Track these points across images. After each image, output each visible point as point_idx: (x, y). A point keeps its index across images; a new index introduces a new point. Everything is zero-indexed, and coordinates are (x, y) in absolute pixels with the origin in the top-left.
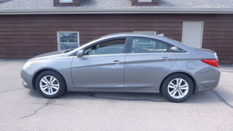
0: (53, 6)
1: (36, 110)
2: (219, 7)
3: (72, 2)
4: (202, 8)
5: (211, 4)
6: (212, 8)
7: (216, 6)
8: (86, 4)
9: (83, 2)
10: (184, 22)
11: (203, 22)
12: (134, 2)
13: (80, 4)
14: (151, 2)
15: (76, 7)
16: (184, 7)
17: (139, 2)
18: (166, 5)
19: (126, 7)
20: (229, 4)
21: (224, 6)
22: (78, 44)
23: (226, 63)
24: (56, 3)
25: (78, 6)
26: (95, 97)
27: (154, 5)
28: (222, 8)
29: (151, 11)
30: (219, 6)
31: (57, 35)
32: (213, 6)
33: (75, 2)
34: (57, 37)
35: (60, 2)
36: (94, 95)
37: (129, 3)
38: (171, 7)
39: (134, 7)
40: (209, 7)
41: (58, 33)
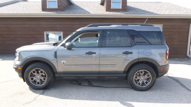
0: (41, 11)
1: (35, 97)
2: (174, 13)
3: (57, 8)
4: (161, 14)
5: (168, 10)
6: (170, 14)
7: (172, 12)
8: (68, 9)
9: (65, 8)
11: (162, 25)
12: (107, 9)
13: (64, 10)
14: (121, 8)
15: (61, 12)
16: (147, 13)
17: (111, 8)
18: (133, 11)
19: (101, 13)
20: (181, 11)
21: (178, 12)
23: (180, 57)
24: (44, 8)
25: (62, 11)
26: (82, 85)
27: (123, 11)
29: (121, 16)
31: (44, 35)
32: (170, 12)
33: (60, 8)
34: (44, 36)
35: (47, 8)
36: (81, 84)
38: (137, 13)
39: (108, 13)
40: (167, 13)
41: (45, 33)
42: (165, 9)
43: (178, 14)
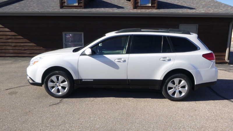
0: (59, 8)
3: (77, 5)
4: (197, 12)
6: (206, 12)
7: (210, 10)
10: (180, 25)
11: (197, 25)
12: (135, 6)
14: (151, 5)
15: (81, 9)
16: (180, 11)
17: (139, 5)
18: (164, 8)
19: (127, 11)
20: (221, 8)
21: (217, 10)
22: (82, 44)
23: (218, 62)
24: (63, 5)
25: (83, 8)
27: (153, 9)
28: (215, 13)
29: (150, 15)
30: (212, 11)
31: (62, 36)
32: (206, 10)
33: (80, 5)
34: (62, 38)
35: (66, 5)
37: (130, 6)
38: (168, 11)
39: (135, 11)
40: (203, 12)
41: (64, 34)
42: (201, 7)
43: (217, 12)
